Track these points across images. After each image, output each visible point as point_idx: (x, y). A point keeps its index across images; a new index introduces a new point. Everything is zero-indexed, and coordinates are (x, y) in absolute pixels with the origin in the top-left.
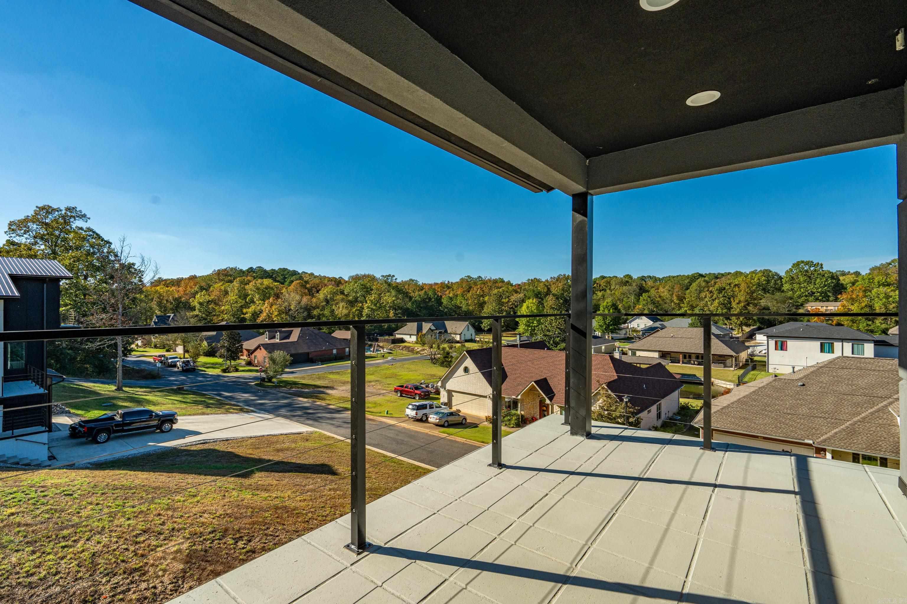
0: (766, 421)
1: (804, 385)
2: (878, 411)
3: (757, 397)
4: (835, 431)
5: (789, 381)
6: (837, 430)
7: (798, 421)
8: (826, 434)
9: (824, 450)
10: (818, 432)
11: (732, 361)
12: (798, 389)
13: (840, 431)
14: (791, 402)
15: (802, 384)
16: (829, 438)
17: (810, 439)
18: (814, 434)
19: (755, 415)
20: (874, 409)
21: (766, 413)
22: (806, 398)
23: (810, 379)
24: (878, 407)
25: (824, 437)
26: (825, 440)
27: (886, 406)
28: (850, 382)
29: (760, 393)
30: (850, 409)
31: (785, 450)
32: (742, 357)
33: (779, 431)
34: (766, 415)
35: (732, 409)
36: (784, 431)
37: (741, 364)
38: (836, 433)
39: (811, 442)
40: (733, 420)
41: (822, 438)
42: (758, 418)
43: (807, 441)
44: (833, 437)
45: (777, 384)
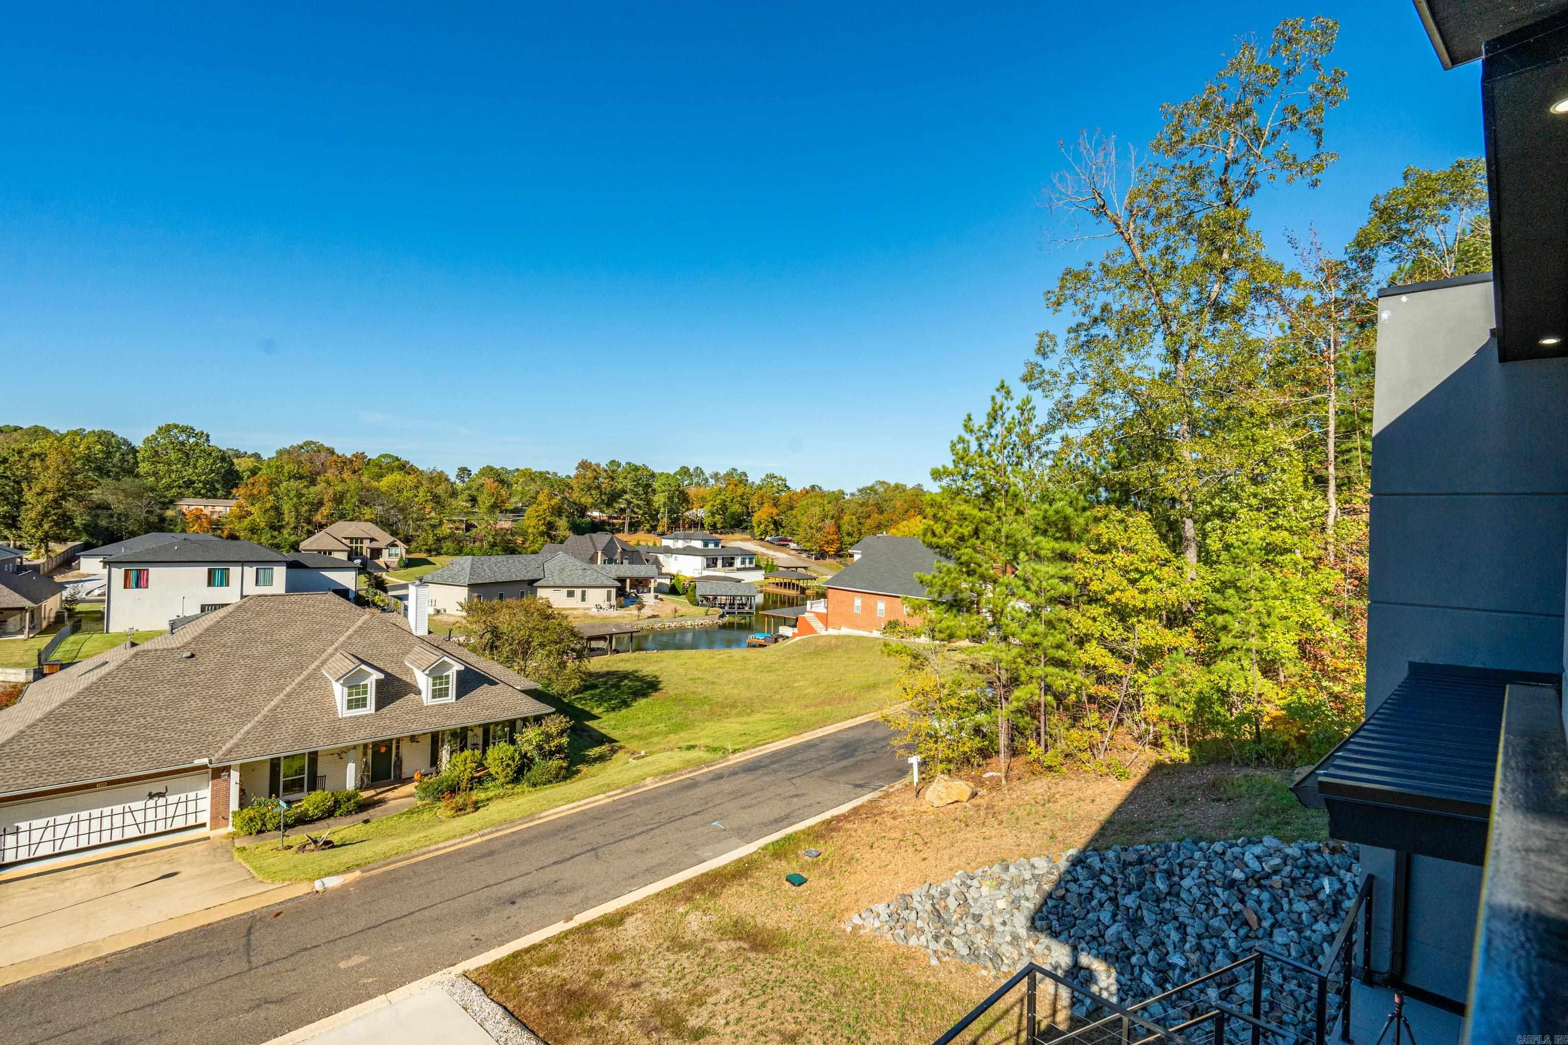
0: (114, 745)
1: (193, 656)
2: (307, 679)
3: (94, 700)
4: (246, 728)
5: (165, 652)
6: (249, 725)
7: (182, 727)
8: (231, 737)
9: (227, 769)
10: (218, 738)
11: (22, 620)
12: (182, 666)
13: (254, 728)
14: (168, 692)
15: (189, 654)
16: (237, 745)
17: (204, 757)
18: (210, 744)
19: (90, 740)
20: (302, 676)
21: (116, 728)
22: (197, 679)
23: (203, 642)
24: (308, 671)
25: (228, 745)
26: (230, 751)
27: (319, 667)
28: (269, 638)
29: (102, 688)
30: (269, 684)
31: (154, 792)
32: (48, 609)
33: (144, 759)
34: (115, 734)
35: (31, 740)
36: (154, 754)
37: (45, 624)
38: (248, 733)
39: (205, 761)
40: (32, 765)
41: (224, 748)
42: (96, 745)
43: (198, 762)
44: (243, 740)
45: (139, 662)
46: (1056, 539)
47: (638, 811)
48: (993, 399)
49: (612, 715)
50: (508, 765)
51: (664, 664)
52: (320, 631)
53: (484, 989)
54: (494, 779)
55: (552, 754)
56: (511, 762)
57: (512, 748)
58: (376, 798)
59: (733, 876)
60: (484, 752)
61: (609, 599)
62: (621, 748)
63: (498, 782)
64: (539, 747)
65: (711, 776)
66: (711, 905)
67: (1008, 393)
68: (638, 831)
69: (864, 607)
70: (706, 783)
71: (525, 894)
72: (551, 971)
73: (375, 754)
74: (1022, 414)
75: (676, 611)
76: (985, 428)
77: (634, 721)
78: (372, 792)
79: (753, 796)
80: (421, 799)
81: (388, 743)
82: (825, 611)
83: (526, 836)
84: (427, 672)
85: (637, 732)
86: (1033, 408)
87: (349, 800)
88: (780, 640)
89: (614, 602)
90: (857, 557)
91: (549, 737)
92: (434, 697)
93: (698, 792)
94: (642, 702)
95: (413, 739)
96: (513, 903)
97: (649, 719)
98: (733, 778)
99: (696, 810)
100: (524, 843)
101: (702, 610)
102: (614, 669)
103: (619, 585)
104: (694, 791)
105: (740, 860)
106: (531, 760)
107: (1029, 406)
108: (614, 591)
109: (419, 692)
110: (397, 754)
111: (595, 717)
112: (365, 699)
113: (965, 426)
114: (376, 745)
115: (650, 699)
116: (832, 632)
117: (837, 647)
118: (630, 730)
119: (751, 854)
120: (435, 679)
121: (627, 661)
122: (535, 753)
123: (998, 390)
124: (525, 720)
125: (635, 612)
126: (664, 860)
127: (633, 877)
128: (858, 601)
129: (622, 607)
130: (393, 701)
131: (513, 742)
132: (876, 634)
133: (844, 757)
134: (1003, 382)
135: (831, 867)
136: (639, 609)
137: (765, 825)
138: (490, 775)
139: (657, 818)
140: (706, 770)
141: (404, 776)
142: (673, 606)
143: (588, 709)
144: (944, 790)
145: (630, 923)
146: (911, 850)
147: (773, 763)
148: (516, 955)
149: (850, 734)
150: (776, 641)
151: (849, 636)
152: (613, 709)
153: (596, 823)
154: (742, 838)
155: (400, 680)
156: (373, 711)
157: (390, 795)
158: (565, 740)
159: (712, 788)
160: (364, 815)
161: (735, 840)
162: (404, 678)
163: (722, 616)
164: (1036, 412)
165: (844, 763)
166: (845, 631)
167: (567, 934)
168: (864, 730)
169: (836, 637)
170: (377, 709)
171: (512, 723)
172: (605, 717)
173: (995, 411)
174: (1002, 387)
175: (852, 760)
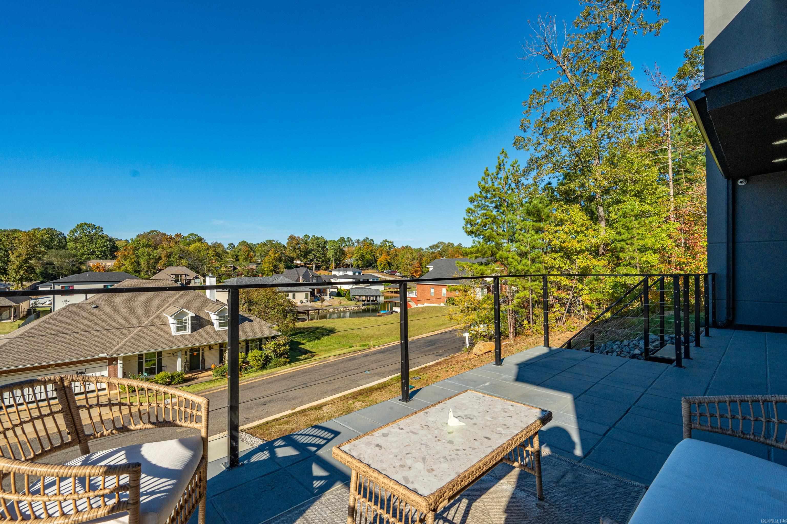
0: (58, 347)
1: (97, 307)
2: (156, 317)
3: (47, 326)
4: (125, 340)
5: (83, 305)
6: (127, 339)
7: (92, 340)
8: (118, 344)
9: (116, 359)
10: (111, 345)
11: (10, 313)
12: (92, 311)
13: (130, 339)
14: (85, 323)
15: (95, 306)
16: (121, 347)
17: (104, 353)
18: (107, 347)
19: (46, 344)
20: (153, 317)
21: (59, 339)
22: (100, 318)
23: (102, 301)
24: (156, 314)
25: (116, 348)
26: (117, 350)
27: (162, 312)
28: (136, 299)
29: (51, 321)
30: (136, 320)
31: (79, 371)
32: (23, 308)
33: (73, 354)
34: (59, 342)
35: (16, 344)
36: (79, 352)
37: (21, 316)
38: (126, 342)
39: (105, 355)
40: (17, 356)
41: (114, 349)
42: (49, 347)
43: (101, 355)
44: (124, 345)
45: (70, 309)
46: (534, 221)
47: (326, 369)
48: (499, 158)
49: (311, 343)
50: (259, 360)
51: (335, 324)
52: (162, 296)
53: (251, 434)
54: (252, 367)
55: (281, 355)
56: (260, 358)
57: (261, 352)
58: (192, 377)
59: (377, 389)
60: (247, 354)
61: (307, 298)
62: (316, 355)
63: (254, 369)
64: (274, 351)
65: (362, 355)
66: (367, 399)
67: (506, 154)
68: (327, 376)
69: (436, 291)
70: (360, 358)
71: (270, 401)
72: (285, 427)
73: (191, 356)
74: (513, 168)
75: (340, 303)
76: (495, 174)
77: (322, 345)
78: (191, 375)
79: (385, 361)
80: (216, 376)
81: (197, 350)
82: (416, 297)
83: (270, 380)
84: (216, 313)
85: (324, 349)
86: (519, 166)
87: (179, 376)
88: (394, 313)
89: (309, 299)
90: (431, 269)
91: (279, 346)
92: (220, 326)
93: (357, 361)
94: (327, 337)
95: (210, 347)
96: (265, 405)
97: (329, 343)
98: (374, 356)
99: (356, 368)
100: (269, 383)
101: (353, 303)
102: (311, 326)
103: (311, 290)
104: (354, 361)
105: (379, 384)
106: (271, 359)
107: (516, 165)
108: (309, 294)
109: (213, 324)
110: (203, 357)
111: (303, 344)
112: (185, 326)
113: (485, 173)
114: (192, 350)
115: (330, 337)
116: (419, 305)
117: (423, 312)
118: (320, 348)
119: (386, 382)
120: (220, 317)
121: (317, 323)
122: (272, 355)
123: (501, 154)
124: (267, 338)
125: (320, 304)
126: (341, 386)
127: (325, 393)
128: (432, 290)
129: (313, 301)
130: (200, 328)
131: (261, 349)
132: (442, 305)
133: (429, 346)
134: (503, 149)
135: (427, 381)
136: (322, 302)
137: (392, 371)
138: (250, 366)
139: (336, 371)
140: (360, 353)
141: (206, 368)
142: (339, 301)
143: (299, 341)
144: (483, 347)
145: (325, 409)
146: (467, 369)
147: (394, 349)
148: (267, 423)
149: (432, 338)
150: (392, 313)
151: (428, 307)
152: (311, 341)
153: (305, 374)
154: (380, 376)
155: (203, 319)
156: (190, 333)
157: (200, 375)
158: (287, 347)
159: (364, 359)
160: (187, 384)
161: (376, 377)
162: (205, 318)
163: (364, 305)
164: (520, 167)
165: (430, 348)
166: (426, 305)
167: (293, 414)
168: (439, 336)
169: (422, 308)
170: (192, 332)
171: (260, 340)
172: (307, 344)
173: (500, 165)
174: (503, 152)
175: (434, 347)
